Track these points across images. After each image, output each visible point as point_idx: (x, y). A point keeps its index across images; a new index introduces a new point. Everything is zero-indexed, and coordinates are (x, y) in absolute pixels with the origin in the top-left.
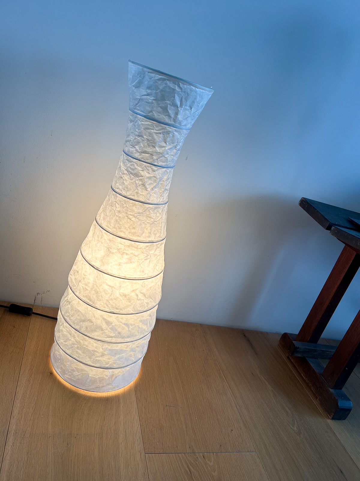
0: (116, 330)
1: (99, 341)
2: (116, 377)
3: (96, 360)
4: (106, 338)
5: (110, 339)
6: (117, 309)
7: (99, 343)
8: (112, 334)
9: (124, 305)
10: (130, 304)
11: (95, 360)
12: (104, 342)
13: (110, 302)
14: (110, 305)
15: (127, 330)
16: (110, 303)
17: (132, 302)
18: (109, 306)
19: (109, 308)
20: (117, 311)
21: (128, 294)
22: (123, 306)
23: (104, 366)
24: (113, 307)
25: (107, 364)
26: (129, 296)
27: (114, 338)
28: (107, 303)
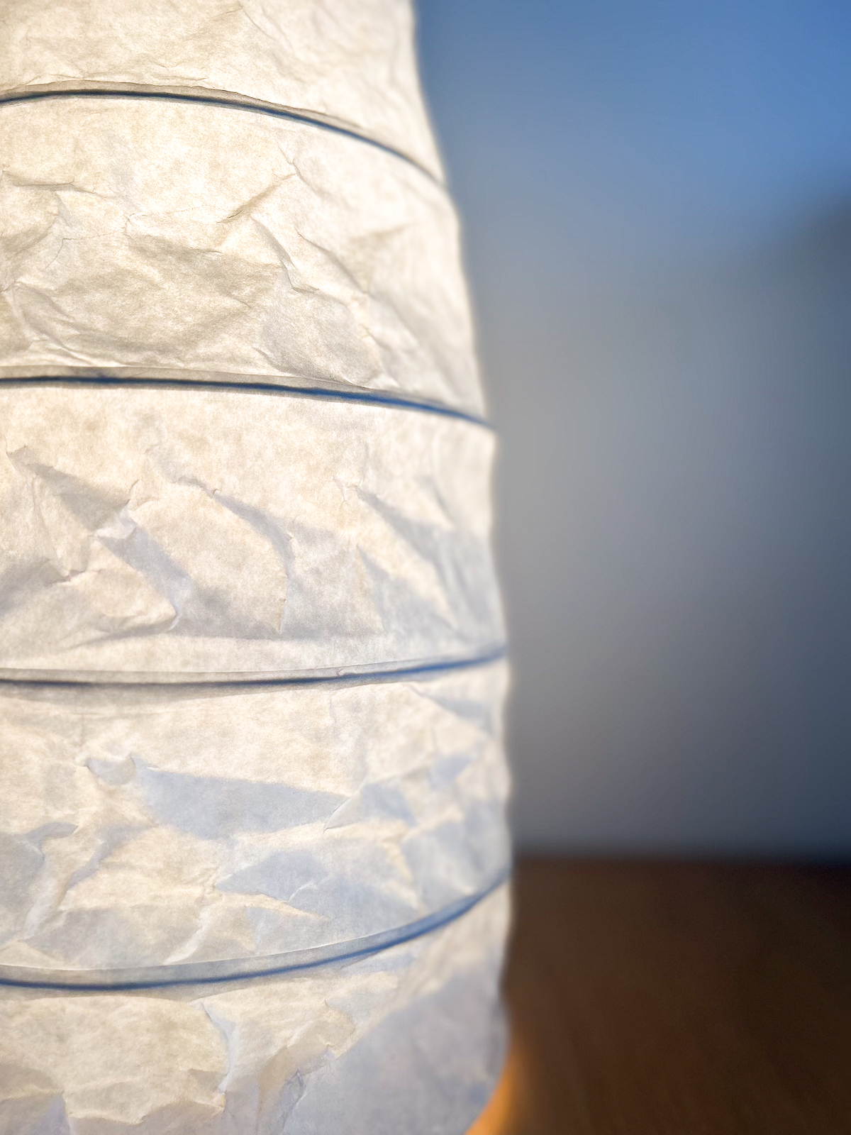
0: (176, 572)
1: (49, 693)
2: (297, 1079)
3: (75, 917)
4: (98, 642)
5: (137, 645)
6: (126, 346)
7: (49, 706)
8: (139, 604)
9: (178, 320)
10: (229, 303)
11: (60, 923)
12: (88, 696)
13: (66, 303)
14: (64, 323)
15: (276, 567)
16: (59, 310)
17: (247, 290)
18: (59, 329)
19: (54, 346)
20: (133, 358)
21: (203, 246)
22: (180, 328)
23: (148, 963)
24: (88, 337)
25: (178, 936)
26: (213, 257)
27: (165, 642)
28: (40, 312)
